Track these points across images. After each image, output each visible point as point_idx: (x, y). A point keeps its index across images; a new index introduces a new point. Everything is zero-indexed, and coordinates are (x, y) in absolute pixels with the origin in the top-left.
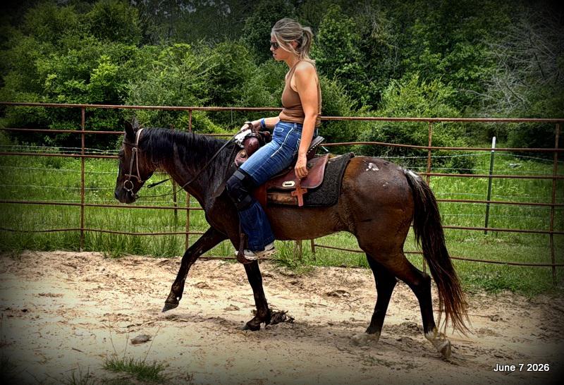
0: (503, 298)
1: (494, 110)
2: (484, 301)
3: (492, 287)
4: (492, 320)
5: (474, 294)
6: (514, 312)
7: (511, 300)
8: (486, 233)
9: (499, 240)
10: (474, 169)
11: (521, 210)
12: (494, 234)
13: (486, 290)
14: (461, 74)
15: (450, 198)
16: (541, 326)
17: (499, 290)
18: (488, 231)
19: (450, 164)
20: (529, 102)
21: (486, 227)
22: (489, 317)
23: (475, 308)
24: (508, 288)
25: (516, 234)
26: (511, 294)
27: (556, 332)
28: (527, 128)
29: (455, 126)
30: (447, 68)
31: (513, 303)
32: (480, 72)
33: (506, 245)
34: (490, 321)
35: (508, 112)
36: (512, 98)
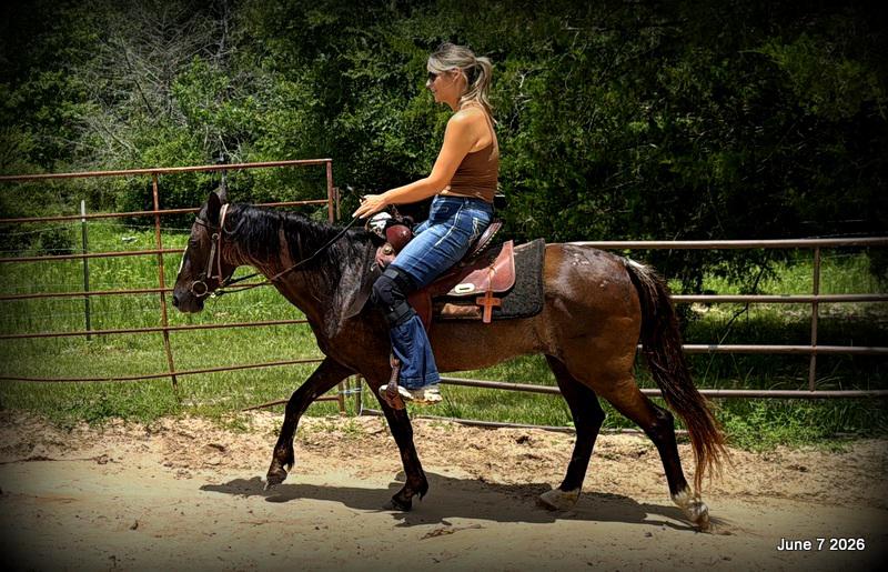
0: (112, 430)
1: (92, 163)
2: (87, 437)
3: (94, 416)
4: (99, 463)
5: (71, 429)
6: (127, 446)
7: (123, 430)
8: (89, 339)
9: (108, 348)
10: (73, 248)
11: (137, 300)
12: (101, 338)
13: (88, 422)
14: (44, 113)
15: (39, 293)
16: (165, 462)
17: (105, 418)
18: (92, 336)
19: (39, 243)
20: (137, 150)
21: (88, 328)
22: (95, 459)
23: (75, 449)
24: (117, 415)
25: (130, 336)
26: (121, 421)
27: (186, 467)
28: (138, 186)
29: (41, 190)
30: (21, 104)
31: (126, 435)
32: (70, 110)
33: (117, 353)
34: (97, 465)
35: (111, 166)
36: (114, 146)
